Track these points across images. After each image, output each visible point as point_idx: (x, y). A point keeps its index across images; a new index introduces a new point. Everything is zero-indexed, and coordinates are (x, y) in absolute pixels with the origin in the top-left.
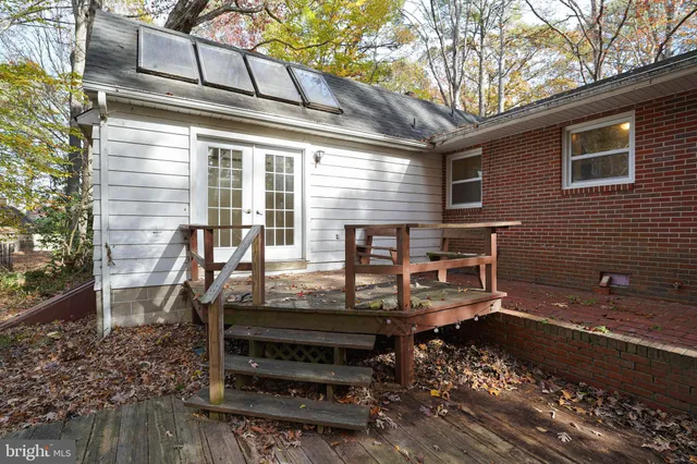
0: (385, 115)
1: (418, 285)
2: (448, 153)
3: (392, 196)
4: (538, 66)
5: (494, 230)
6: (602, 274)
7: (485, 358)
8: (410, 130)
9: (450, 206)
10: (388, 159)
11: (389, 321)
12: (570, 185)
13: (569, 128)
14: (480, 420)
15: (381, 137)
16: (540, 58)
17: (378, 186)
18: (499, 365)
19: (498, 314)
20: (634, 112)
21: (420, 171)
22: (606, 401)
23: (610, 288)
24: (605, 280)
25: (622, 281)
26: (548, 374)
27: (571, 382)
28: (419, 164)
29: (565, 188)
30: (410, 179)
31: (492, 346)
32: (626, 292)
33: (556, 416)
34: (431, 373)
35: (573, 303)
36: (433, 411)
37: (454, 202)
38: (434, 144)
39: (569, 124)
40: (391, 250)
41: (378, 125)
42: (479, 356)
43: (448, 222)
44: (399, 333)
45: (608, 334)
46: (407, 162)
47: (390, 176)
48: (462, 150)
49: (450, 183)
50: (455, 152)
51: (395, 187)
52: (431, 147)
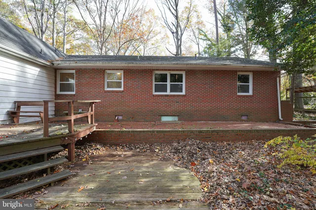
0: (24, 43)
1: (63, 126)
2: (58, 69)
3: (30, 86)
4: (79, 36)
5: (93, 103)
6: (116, 116)
7: (94, 146)
8: (40, 54)
9: (59, 92)
10: (28, 66)
11: (67, 138)
12: (107, 89)
13: (106, 71)
14: (102, 160)
15: (27, 55)
16: (79, 33)
17: (21, 79)
18: (98, 146)
19: (95, 131)
20: (123, 71)
21: (45, 75)
22: (126, 146)
23: (118, 120)
24: (117, 117)
25: (120, 118)
26: (111, 145)
27: (117, 145)
28: (44, 72)
29: (105, 90)
30: (39, 78)
31: (94, 142)
32: (122, 120)
33: (119, 153)
34: (79, 155)
35: (111, 125)
36: (88, 164)
37: (60, 91)
38: (53, 64)
39: (107, 70)
40: (40, 112)
41: (22, 48)
42: (91, 146)
43: (58, 99)
44: (71, 142)
45: (125, 130)
46: (38, 69)
47: (29, 76)
48: (66, 69)
49: (59, 83)
50: (62, 69)
51: (32, 81)
52: (52, 65)
